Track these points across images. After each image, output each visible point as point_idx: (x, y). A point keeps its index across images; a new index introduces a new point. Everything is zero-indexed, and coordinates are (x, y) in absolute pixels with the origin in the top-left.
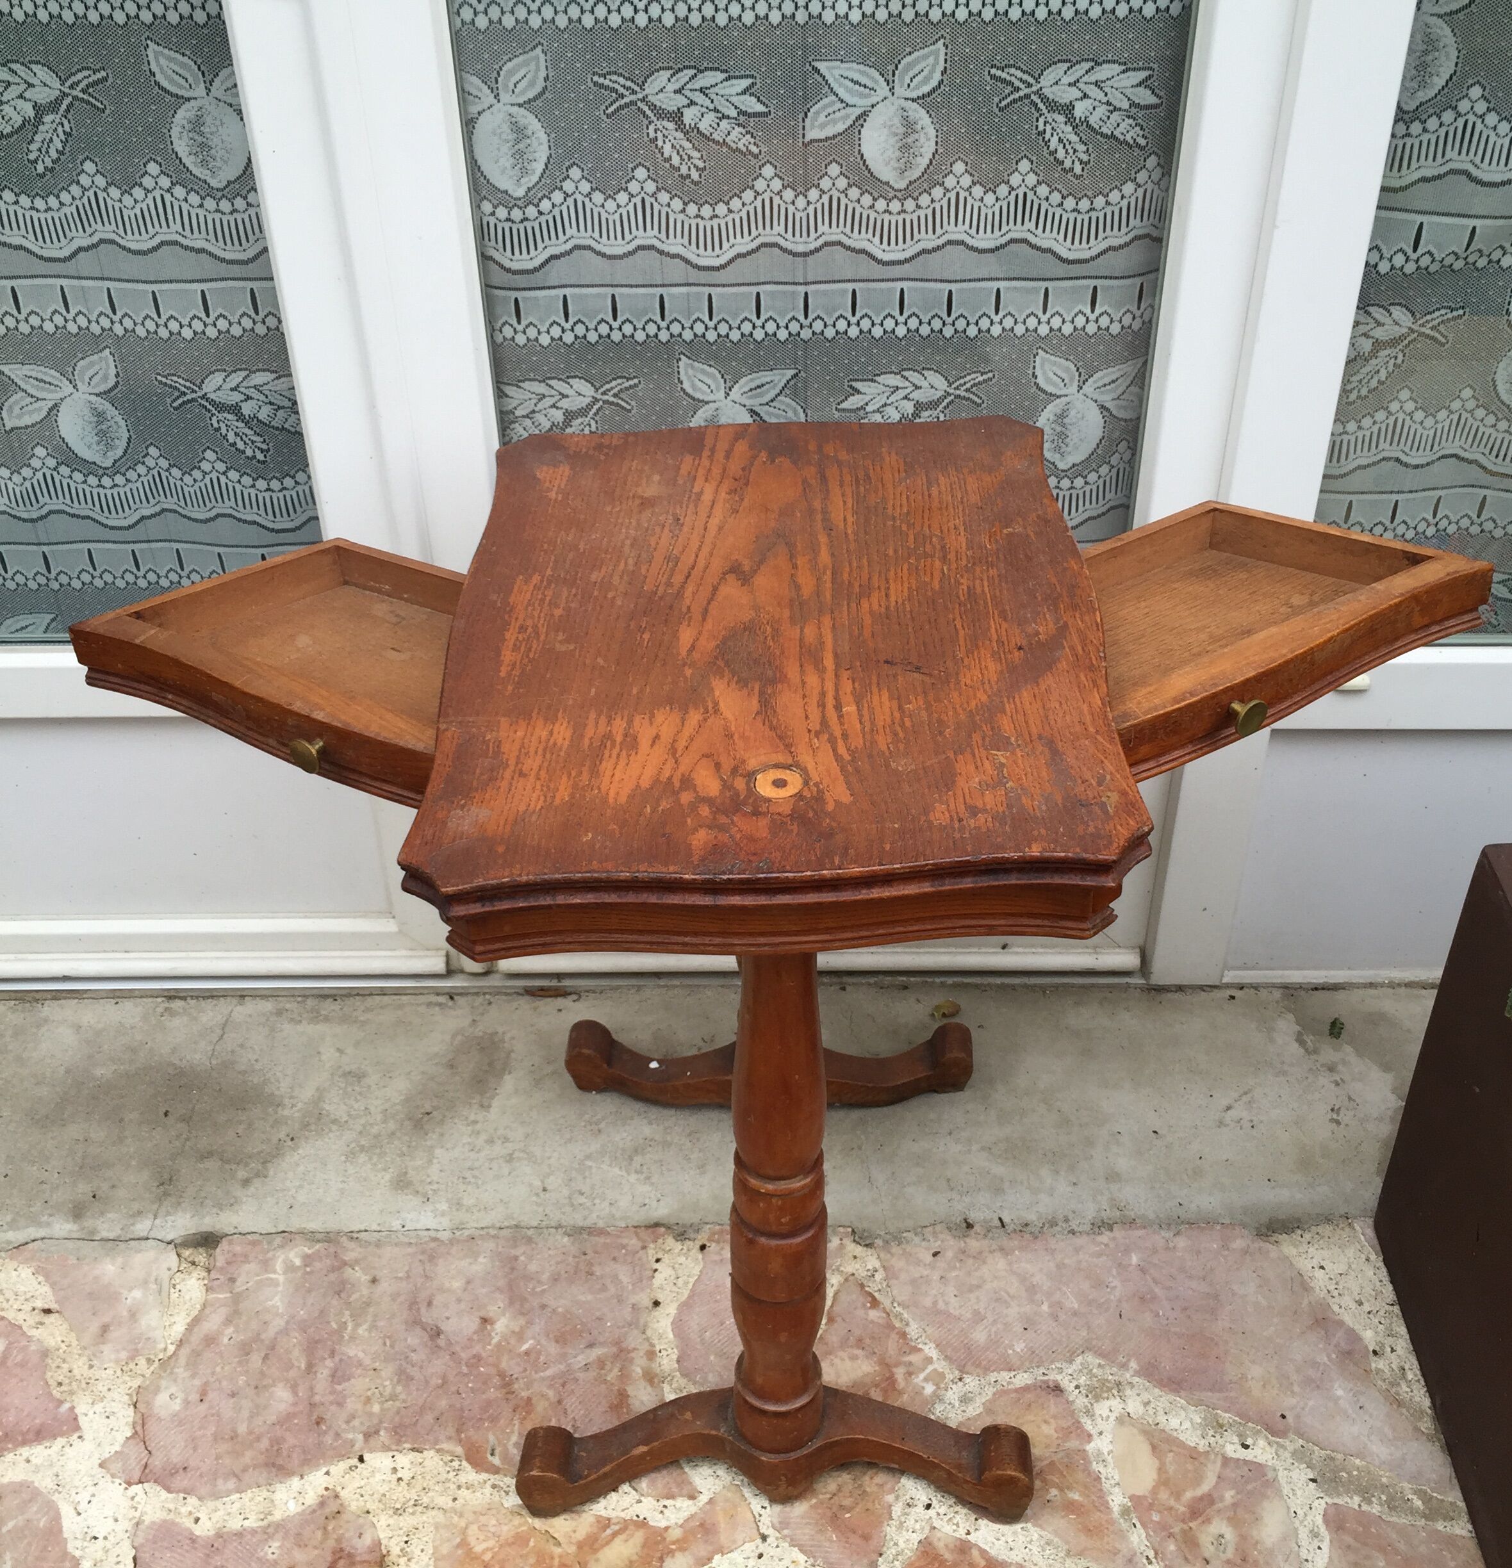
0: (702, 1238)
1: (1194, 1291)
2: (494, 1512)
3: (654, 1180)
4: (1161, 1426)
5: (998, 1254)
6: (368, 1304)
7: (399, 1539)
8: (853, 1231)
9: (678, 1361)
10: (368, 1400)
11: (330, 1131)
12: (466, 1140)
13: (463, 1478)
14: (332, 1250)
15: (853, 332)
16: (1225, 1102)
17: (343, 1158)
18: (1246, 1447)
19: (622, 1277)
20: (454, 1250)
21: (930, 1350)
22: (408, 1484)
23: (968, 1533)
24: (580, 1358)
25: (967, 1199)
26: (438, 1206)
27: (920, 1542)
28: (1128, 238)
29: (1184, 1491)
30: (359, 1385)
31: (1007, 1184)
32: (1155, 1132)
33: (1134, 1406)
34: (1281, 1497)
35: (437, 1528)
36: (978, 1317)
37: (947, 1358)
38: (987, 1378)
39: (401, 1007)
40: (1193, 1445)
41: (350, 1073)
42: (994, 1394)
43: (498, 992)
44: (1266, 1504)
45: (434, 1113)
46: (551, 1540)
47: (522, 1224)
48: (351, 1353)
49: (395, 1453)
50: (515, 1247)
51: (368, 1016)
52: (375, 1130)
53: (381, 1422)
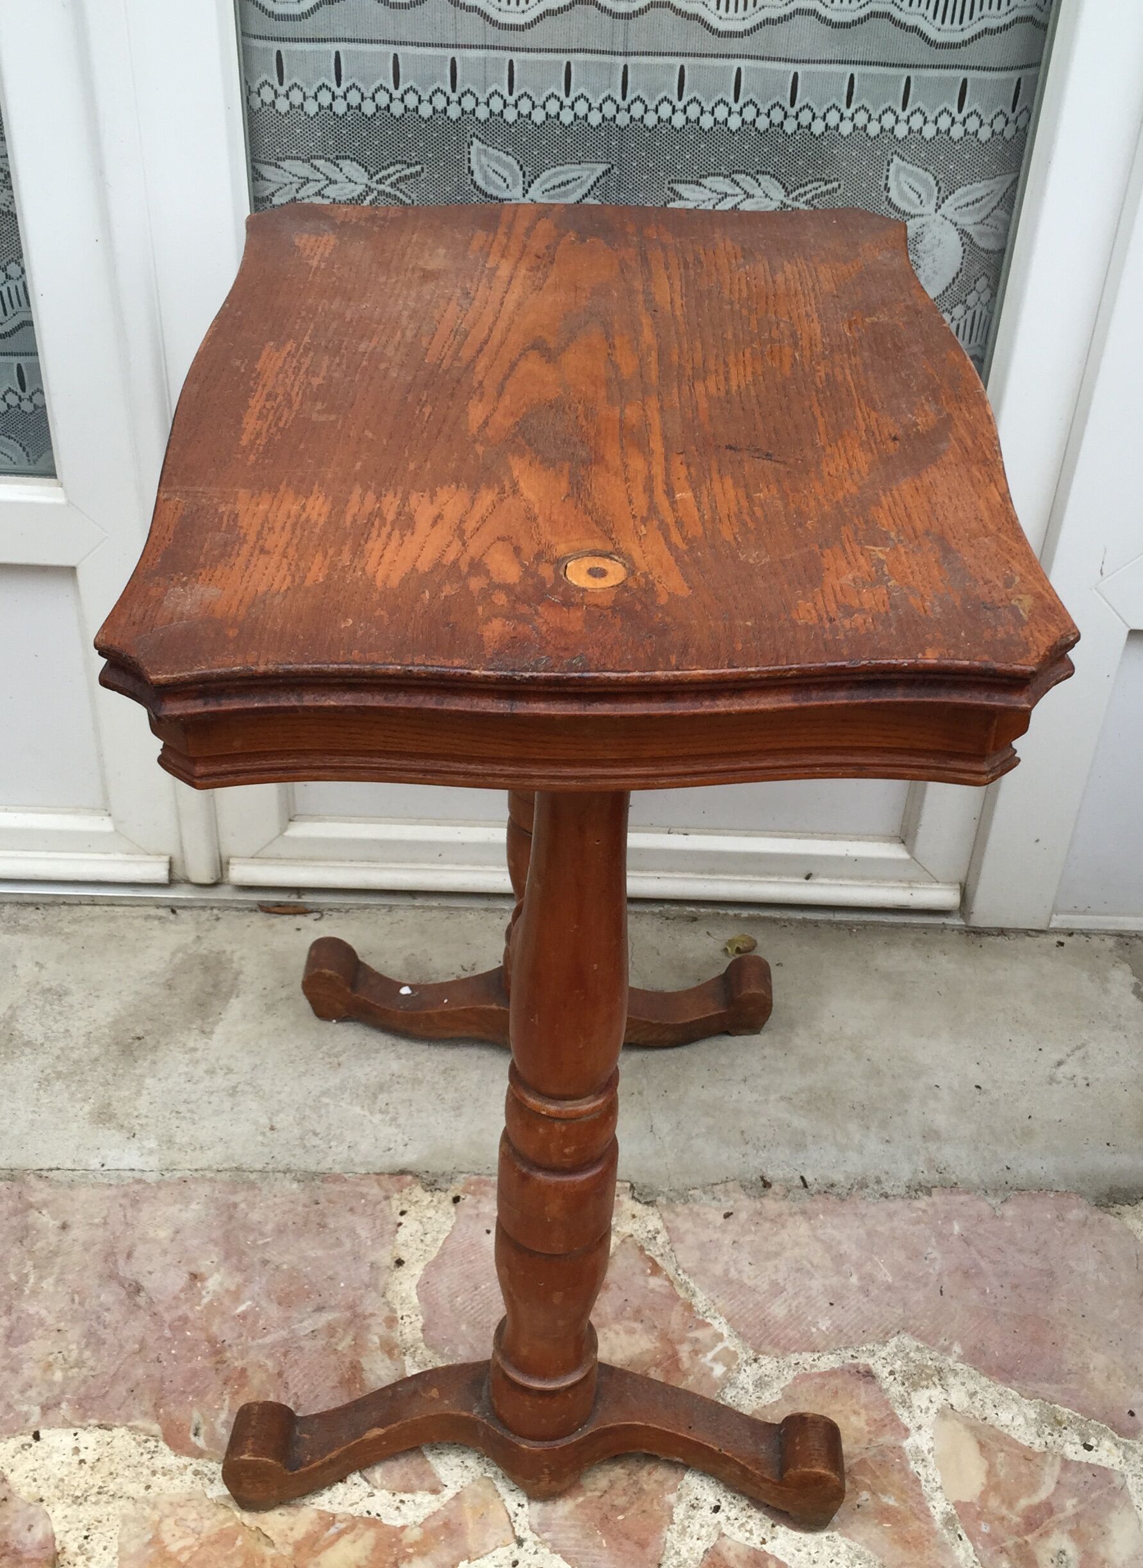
0: (455, 1189)
1: (1025, 1266)
2: (195, 1503)
3: (401, 1120)
4: (989, 1422)
5: (799, 1218)
6: (55, 1253)
7: (76, 1533)
8: (632, 1187)
9: (423, 1330)
10: (49, 1366)
11: (23, 1053)
12: (183, 1069)
13: (158, 1462)
14: (16, 1190)
15: (679, 120)
16: (1056, 1057)
17: (36, 1085)
18: (1089, 1448)
19: (359, 1231)
20: (161, 1194)
21: (720, 1325)
22: (92, 1468)
23: (764, 1542)
24: (305, 1324)
25: (764, 1154)
26: (145, 1143)
27: (706, 1551)
28: (1007, 20)
29: (1018, 1498)
30: (38, 1347)
31: (810, 1138)
32: (978, 1087)
33: (958, 1397)
34: (1131, 1508)
35: (124, 1523)
36: (776, 1290)
37: (739, 1335)
38: (787, 1359)
39: (113, 919)
40: (1027, 1444)
41: (49, 990)
42: (795, 1378)
43: (226, 906)
44: (1114, 1515)
45: (147, 1038)
46: (263, 1539)
47: (244, 1167)
48: (32, 1311)
49: (78, 1430)
50: (234, 1192)
51: (76, 927)
52: (75, 1055)
53: (63, 1392)
